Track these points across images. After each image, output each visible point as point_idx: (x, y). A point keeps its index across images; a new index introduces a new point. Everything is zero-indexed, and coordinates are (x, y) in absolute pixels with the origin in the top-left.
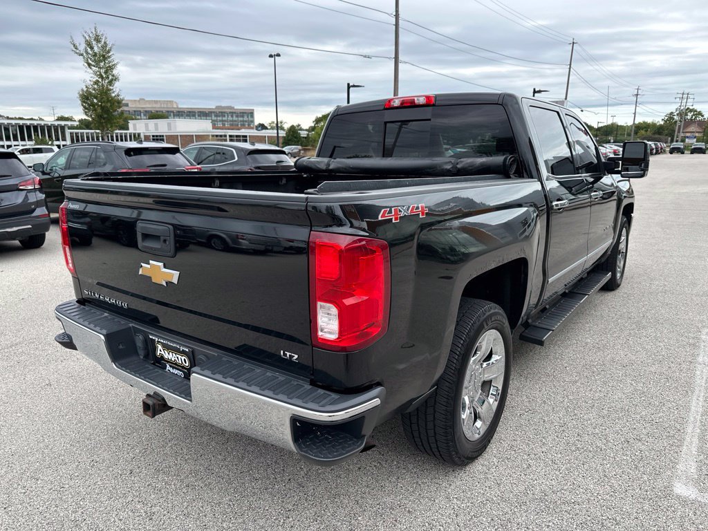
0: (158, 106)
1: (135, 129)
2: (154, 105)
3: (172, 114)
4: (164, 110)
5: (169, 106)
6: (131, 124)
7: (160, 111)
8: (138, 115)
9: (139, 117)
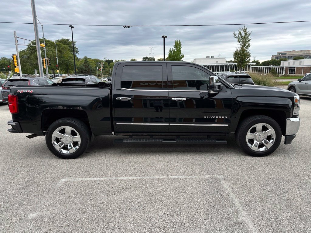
0: (302, 53)
1: (283, 65)
2: (300, 53)
3: (308, 57)
4: (304, 55)
5: (308, 53)
6: (282, 62)
7: (302, 56)
8: (290, 58)
9: (290, 59)
